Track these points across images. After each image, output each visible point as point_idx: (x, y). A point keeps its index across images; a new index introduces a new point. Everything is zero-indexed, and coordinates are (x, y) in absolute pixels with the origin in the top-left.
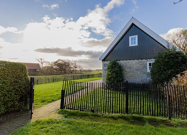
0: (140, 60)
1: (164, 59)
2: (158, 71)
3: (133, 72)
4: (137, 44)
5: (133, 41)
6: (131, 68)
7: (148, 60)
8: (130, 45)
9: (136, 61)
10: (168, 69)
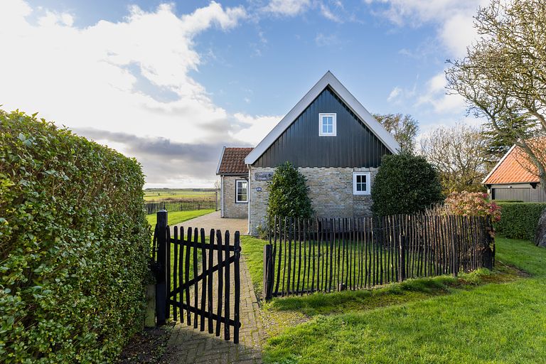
0: (340, 168)
1: (404, 168)
2: (394, 193)
3: (327, 195)
4: (334, 133)
5: (328, 126)
6: (321, 185)
7: (356, 169)
8: (321, 133)
9: (331, 170)
10: (412, 188)
